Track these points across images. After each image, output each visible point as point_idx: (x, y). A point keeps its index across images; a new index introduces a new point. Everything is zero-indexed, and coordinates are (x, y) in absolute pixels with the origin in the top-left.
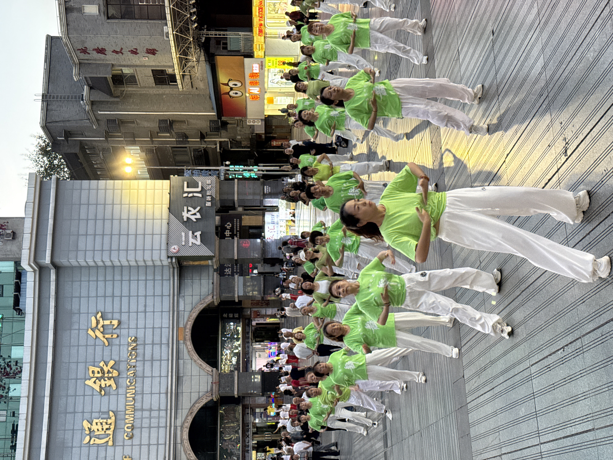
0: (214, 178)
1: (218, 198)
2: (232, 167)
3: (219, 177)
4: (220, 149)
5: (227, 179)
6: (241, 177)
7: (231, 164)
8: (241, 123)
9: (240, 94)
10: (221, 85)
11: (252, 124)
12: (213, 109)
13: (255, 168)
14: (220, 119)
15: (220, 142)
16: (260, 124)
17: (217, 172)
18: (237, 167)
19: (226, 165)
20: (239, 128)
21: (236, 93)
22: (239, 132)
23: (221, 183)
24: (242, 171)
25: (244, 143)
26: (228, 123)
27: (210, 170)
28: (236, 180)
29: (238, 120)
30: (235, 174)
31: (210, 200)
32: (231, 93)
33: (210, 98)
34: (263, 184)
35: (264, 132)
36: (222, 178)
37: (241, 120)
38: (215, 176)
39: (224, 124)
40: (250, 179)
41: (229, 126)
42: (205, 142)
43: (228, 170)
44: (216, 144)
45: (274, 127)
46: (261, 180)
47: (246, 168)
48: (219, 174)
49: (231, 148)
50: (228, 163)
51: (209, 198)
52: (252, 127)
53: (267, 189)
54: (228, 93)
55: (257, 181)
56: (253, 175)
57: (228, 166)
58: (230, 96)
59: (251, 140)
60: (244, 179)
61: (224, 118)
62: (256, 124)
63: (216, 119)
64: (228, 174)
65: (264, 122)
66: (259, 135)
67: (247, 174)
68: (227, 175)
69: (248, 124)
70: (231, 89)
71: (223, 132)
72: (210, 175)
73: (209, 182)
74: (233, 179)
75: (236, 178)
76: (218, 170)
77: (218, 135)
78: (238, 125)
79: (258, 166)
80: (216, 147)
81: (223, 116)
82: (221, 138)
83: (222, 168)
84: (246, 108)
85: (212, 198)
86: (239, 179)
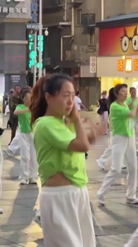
0: (29, 16)
1: (5, 21)
2: (41, 38)
3: (30, 22)
4: (62, 26)
5: (28, 31)
6: (30, 48)
7: (45, 37)
8: (92, 50)
9: (125, 48)
10: (135, 27)
11: (91, 62)
12: (108, 17)
13: (40, 65)
14: (97, 26)
15: (70, 26)
16: (91, 72)
17: (35, 21)
18: (41, 44)
19: (43, 31)
20: (86, 47)
21: (125, 45)
22: (81, 47)
23: (24, 24)
24: (37, 50)
25: (68, 53)
26: (91, 35)
27: (38, 12)
28: (26, 42)
29: (95, 46)
30: (33, 42)
31: (4, 12)
32: (125, 39)
33: (121, 15)
34: (22, 75)
35: (82, 76)
36: (29, 26)
37: (95, 50)
38: (31, 18)
39: (91, 31)
40: (28, 59)
41: (89, 36)
42: (71, 8)
43: (38, 34)
44: (67, 21)
45: (87, 88)
46: (27, 72)
47: (41, 55)
48: (34, 22)
49: (63, 39)
50: (47, 33)
51: (5, 10)
52: (87, 63)
53: (16, 79)
54: (125, 35)
55: (25, 66)
56: (32, 63)
57: (43, 33)
58: (122, 38)
59: (73, 61)
60: (28, 52)
61: (97, 30)
62: (91, 67)
63: (97, 21)
64: (34, 33)
65: (93, 76)
66: (78, 71)
67: (33, 55)
68: (32, 31)
69: (91, 58)
70: (130, 39)
71: (81, 30)
72: (32, 12)
73: (24, 10)
74: (27, 38)
75: (29, 42)
76: (38, 22)
77: (78, 23)
78: (89, 46)
79: (43, 69)
80: (64, 21)
81: (100, 30)
82: (75, 27)
83: (40, 27)
84: (109, 55)
85: (6, 14)
86: (28, 45)
